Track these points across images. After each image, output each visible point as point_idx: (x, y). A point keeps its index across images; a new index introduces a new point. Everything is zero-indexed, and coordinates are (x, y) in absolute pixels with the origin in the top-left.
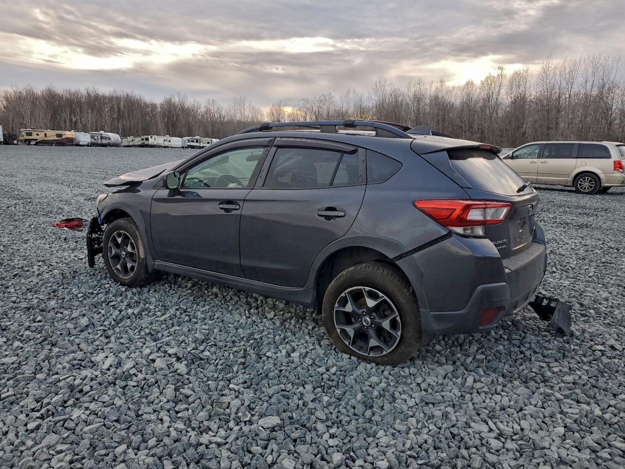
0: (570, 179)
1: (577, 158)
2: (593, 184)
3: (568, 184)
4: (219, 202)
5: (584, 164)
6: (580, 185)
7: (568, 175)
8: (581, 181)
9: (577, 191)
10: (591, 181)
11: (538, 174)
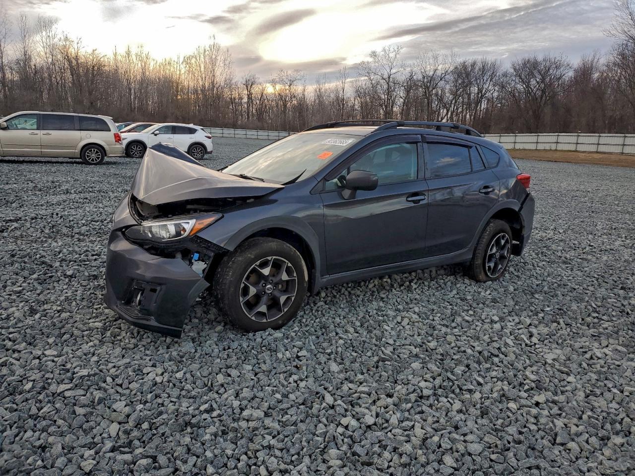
0: (78, 150)
1: (81, 130)
2: (99, 155)
3: (76, 156)
4: (406, 196)
5: (88, 136)
6: (88, 156)
7: (75, 147)
8: (88, 153)
9: (86, 163)
10: (97, 152)
11: (42, 146)
